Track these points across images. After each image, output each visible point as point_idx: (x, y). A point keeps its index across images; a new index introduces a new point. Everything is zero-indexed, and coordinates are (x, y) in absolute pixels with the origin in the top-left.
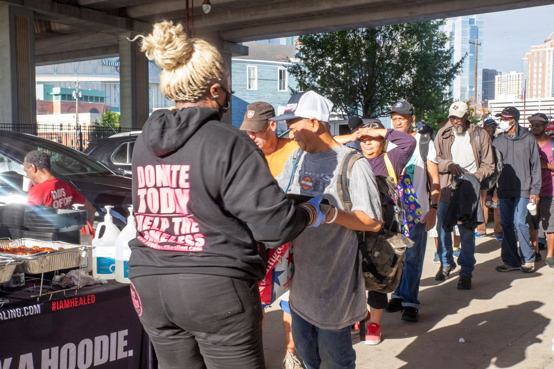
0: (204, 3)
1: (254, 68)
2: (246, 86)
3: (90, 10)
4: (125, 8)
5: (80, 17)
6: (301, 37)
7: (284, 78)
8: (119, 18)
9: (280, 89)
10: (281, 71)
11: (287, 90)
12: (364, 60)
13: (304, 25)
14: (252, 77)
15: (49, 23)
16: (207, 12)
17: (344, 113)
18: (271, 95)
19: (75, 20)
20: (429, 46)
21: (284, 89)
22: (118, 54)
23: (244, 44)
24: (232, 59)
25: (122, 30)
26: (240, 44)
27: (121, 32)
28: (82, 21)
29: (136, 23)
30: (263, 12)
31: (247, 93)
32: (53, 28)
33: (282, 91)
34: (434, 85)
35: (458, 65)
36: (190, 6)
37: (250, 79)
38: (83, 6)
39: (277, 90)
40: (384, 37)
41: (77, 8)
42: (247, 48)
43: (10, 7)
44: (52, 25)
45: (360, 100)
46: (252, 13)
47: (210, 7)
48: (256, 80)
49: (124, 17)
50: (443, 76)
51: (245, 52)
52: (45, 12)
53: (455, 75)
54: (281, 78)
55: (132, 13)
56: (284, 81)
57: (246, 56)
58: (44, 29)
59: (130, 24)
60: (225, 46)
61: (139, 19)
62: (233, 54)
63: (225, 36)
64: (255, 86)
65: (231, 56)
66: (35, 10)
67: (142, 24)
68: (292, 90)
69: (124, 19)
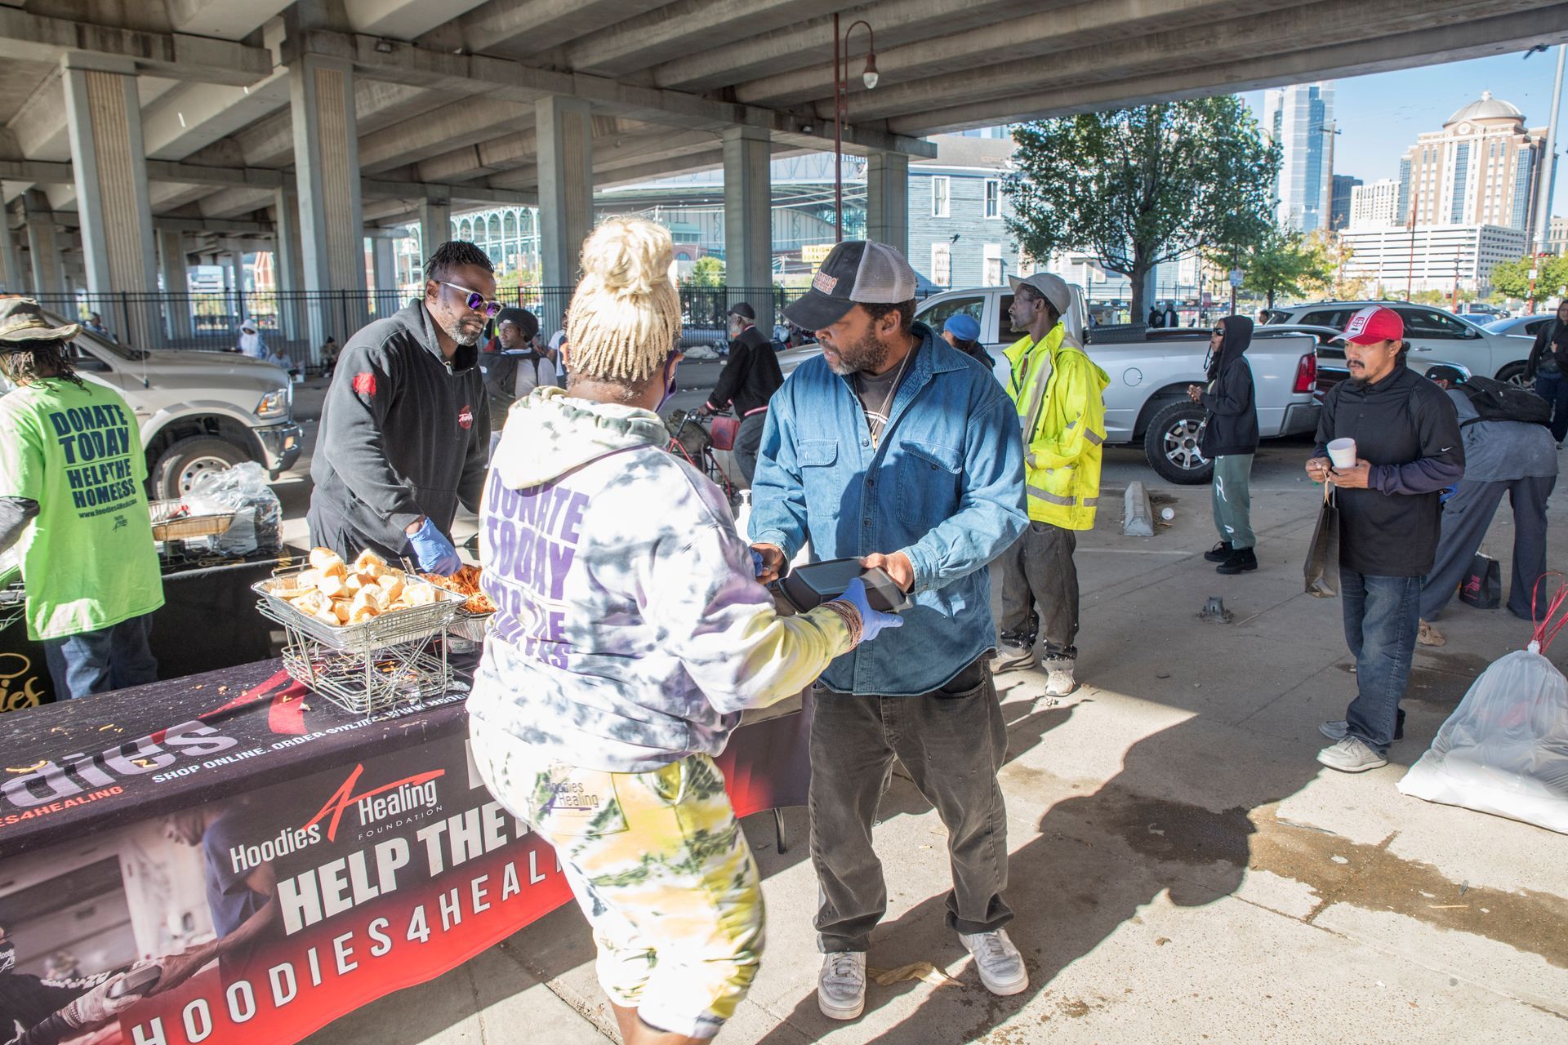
0: (866, 71)
1: (943, 180)
2: (930, 210)
3: (676, 94)
4: (732, 87)
5: (662, 107)
7: (995, 196)
8: (724, 105)
9: (989, 214)
10: (989, 184)
11: (998, 216)
14: (941, 196)
15: (614, 119)
16: (871, 86)
17: (1102, 256)
18: (973, 226)
21: (995, 214)
22: (722, 164)
23: (930, 139)
24: (911, 165)
25: (728, 123)
26: (922, 139)
27: (726, 128)
29: (750, 110)
30: (966, 82)
31: (931, 223)
32: (619, 127)
33: (991, 217)
36: (842, 77)
37: (937, 199)
38: (666, 89)
39: (982, 216)
41: (657, 92)
42: (934, 146)
43: (555, 100)
44: (618, 121)
45: (1129, 232)
47: (876, 77)
48: (948, 201)
49: (731, 101)
51: (931, 153)
52: (607, 103)
54: (989, 196)
55: (745, 95)
56: (995, 202)
57: (933, 160)
58: (607, 130)
59: (741, 113)
60: (898, 143)
61: (757, 105)
62: (911, 157)
63: (897, 127)
64: (946, 211)
65: (906, 160)
66: (592, 100)
67: (760, 112)
68: (1008, 221)
69: (731, 106)
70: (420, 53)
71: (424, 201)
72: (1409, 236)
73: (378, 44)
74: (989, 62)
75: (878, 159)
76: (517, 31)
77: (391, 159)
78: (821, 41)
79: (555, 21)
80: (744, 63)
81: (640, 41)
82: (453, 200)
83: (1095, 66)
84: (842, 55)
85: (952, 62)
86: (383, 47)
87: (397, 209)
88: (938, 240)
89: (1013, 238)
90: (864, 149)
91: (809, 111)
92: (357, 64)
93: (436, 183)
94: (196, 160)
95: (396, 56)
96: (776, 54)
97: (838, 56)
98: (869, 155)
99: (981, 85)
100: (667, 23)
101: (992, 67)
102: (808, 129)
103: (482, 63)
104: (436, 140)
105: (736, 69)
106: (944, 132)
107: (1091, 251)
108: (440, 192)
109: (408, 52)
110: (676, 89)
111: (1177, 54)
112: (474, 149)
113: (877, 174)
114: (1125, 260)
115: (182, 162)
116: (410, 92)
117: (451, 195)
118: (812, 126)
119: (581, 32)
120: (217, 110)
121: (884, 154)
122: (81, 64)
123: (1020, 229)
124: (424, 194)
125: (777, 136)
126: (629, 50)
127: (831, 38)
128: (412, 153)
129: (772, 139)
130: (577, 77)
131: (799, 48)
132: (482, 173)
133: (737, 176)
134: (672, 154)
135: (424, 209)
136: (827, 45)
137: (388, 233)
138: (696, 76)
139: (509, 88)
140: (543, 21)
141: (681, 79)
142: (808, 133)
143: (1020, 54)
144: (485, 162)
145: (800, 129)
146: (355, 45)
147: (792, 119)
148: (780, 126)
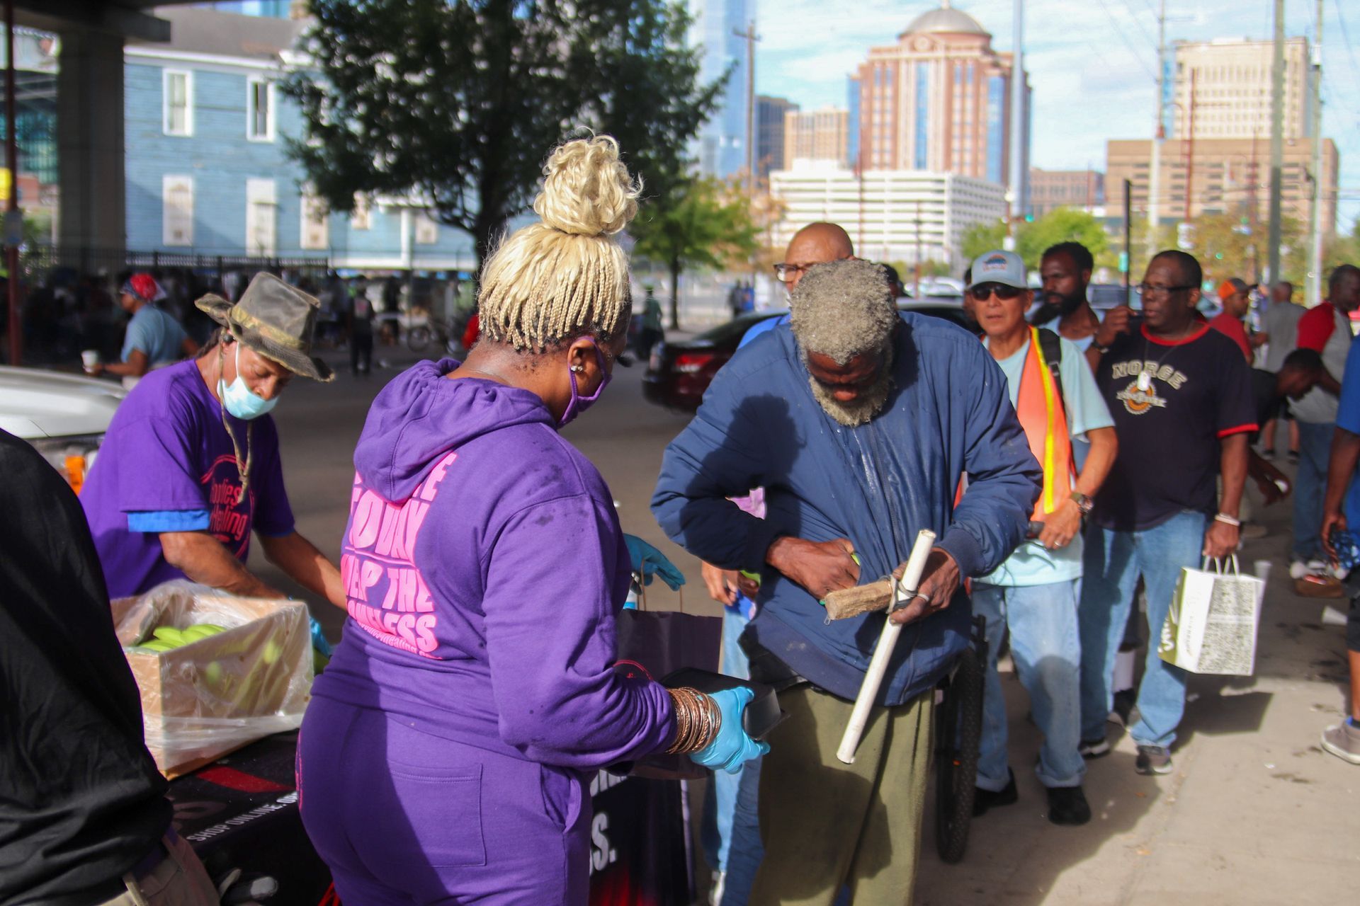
1: (183, 78)
2: (160, 123)
7: (266, 104)
9: (256, 131)
10: (256, 87)
11: (271, 136)
12: (481, 65)
14: (177, 97)
17: (430, 203)
18: (229, 150)
21: (264, 131)
23: (161, 12)
26: (148, 12)
31: (163, 144)
33: (260, 138)
34: (659, 137)
35: (714, 90)
37: (172, 105)
39: (244, 135)
42: (165, 25)
45: (471, 169)
48: (189, 109)
50: (677, 117)
51: (161, 34)
53: (708, 114)
54: (256, 105)
56: (265, 111)
57: (163, 46)
60: (109, 14)
62: (130, 39)
64: (187, 125)
65: (122, 43)
68: (289, 141)
72: (856, 185)
75: (75, 37)
88: (176, 171)
89: (298, 170)
98: (61, 31)
107: (416, 196)
113: (74, 60)
114: (465, 211)
121: (88, 30)
123: (309, 157)
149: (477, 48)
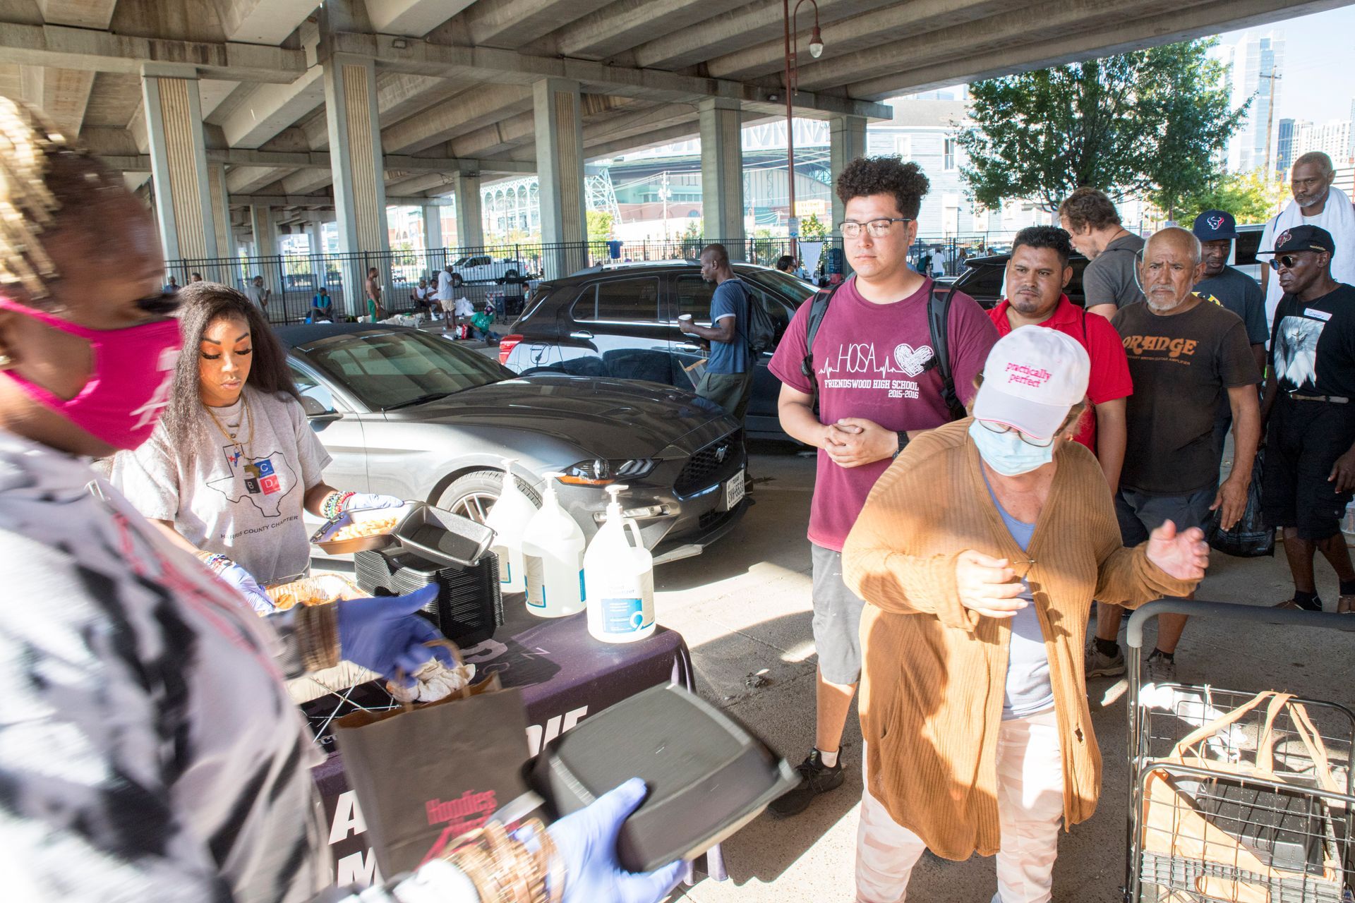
0: (813, 43)
1: (905, 139)
3: (655, 72)
4: (705, 63)
5: (642, 84)
6: (971, 86)
7: (953, 152)
8: (697, 80)
9: (946, 167)
10: (946, 141)
11: (956, 170)
12: (1077, 115)
13: (978, 65)
14: (902, 151)
15: (608, 97)
16: (817, 55)
17: (1045, 202)
19: (634, 89)
20: (1187, 84)
21: (951, 166)
22: (699, 134)
23: (886, 102)
24: (869, 127)
25: (702, 96)
26: (879, 102)
27: (701, 100)
28: (645, 90)
29: (721, 84)
30: (912, 49)
32: (613, 104)
33: (949, 171)
34: (1197, 150)
35: (1239, 114)
36: (792, 51)
38: (646, 68)
39: (940, 170)
40: (1110, 76)
41: (637, 72)
42: (889, 109)
43: (549, 82)
44: (611, 99)
45: (1071, 179)
46: (894, 52)
47: (821, 47)
49: (704, 76)
50: (1210, 134)
51: (887, 114)
52: (593, 82)
53: (1234, 131)
54: (947, 151)
55: (716, 70)
56: (952, 156)
57: (889, 121)
58: (602, 107)
59: (713, 86)
60: (857, 107)
61: (726, 79)
62: (869, 119)
63: (856, 93)
65: (865, 122)
66: (581, 80)
67: (730, 84)
68: (962, 170)
69: (704, 80)
70: (430, 47)
71: (457, 173)
73: (394, 41)
74: (929, 29)
75: (839, 122)
76: (510, 24)
77: (426, 139)
78: (775, 19)
79: (539, 13)
80: (710, 42)
81: (617, 27)
82: (482, 172)
83: (1028, 28)
84: (791, 31)
85: (895, 31)
86: (399, 44)
87: (438, 182)
89: (967, 186)
90: (827, 113)
91: (774, 81)
92: (378, 59)
93: (466, 158)
94: (271, 147)
95: (410, 51)
96: (737, 32)
97: (788, 31)
98: (831, 119)
99: (924, 51)
100: (638, 10)
101: (934, 33)
102: (774, 98)
103: (483, 53)
104: (461, 122)
105: (703, 48)
106: (897, 95)
107: (1037, 198)
108: (470, 166)
109: (421, 46)
110: (654, 67)
111: (1104, 11)
112: (495, 127)
113: (839, 136)
115: (260, 149)
116: (431, 82)
117: (481, 167)
118: (778, 95)
119: (564, 22)
120: (278, 105)
121: (844, 117)
122: (154, 73)
123: (973, 179)
124: (458, 167)
125: (746, 105)
126: (609, 35)
127: (782, 16)
128: (443, 133)
129: (742, 108)
130: (567, 62)
131: (756, 26)
132: (504, 148)
133: (712, 142)
134: (661, 125)
135: (458, 181)
136: (779, 22)
137: (435, 202)
138: (671, 55)
139: (508, 74)
140: (529, 14)
141: (658, 59)
142: (774, 102)
143: (956, 20)
144: (505, 139)
145: (767, 98)
146: (375, 43)
147: (759, 89)
148: (749, 96)
149: (1074, 105)
